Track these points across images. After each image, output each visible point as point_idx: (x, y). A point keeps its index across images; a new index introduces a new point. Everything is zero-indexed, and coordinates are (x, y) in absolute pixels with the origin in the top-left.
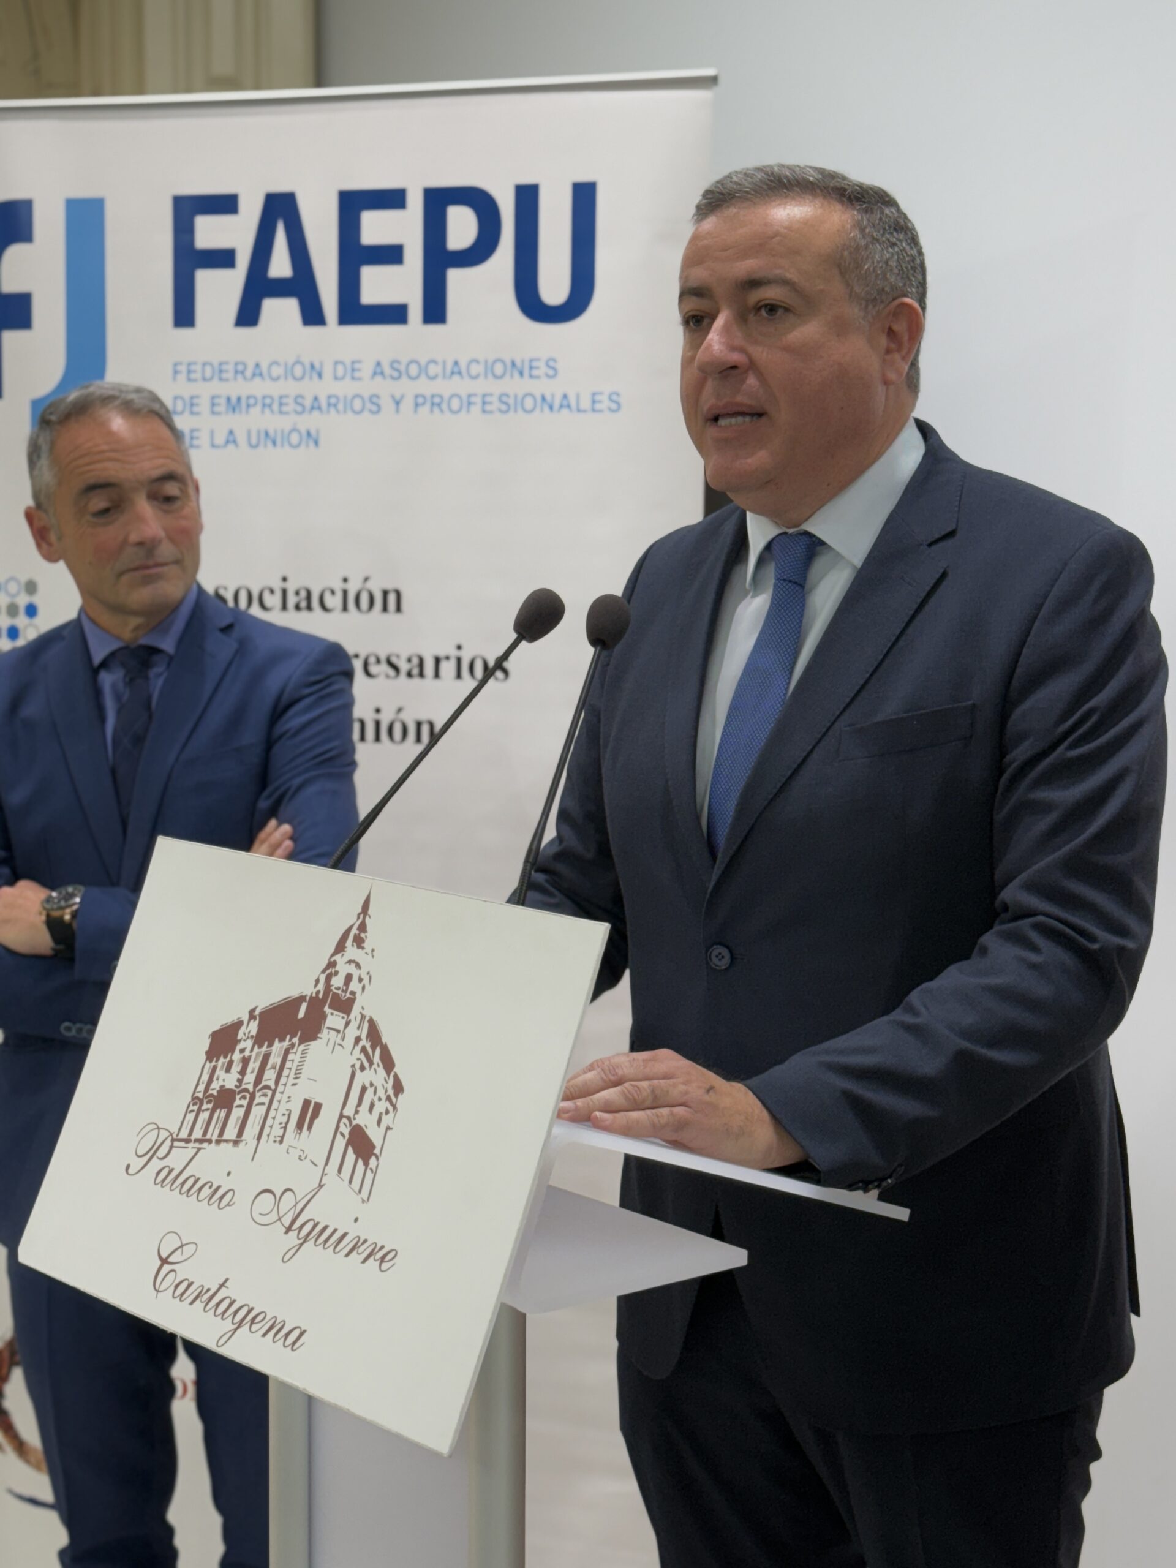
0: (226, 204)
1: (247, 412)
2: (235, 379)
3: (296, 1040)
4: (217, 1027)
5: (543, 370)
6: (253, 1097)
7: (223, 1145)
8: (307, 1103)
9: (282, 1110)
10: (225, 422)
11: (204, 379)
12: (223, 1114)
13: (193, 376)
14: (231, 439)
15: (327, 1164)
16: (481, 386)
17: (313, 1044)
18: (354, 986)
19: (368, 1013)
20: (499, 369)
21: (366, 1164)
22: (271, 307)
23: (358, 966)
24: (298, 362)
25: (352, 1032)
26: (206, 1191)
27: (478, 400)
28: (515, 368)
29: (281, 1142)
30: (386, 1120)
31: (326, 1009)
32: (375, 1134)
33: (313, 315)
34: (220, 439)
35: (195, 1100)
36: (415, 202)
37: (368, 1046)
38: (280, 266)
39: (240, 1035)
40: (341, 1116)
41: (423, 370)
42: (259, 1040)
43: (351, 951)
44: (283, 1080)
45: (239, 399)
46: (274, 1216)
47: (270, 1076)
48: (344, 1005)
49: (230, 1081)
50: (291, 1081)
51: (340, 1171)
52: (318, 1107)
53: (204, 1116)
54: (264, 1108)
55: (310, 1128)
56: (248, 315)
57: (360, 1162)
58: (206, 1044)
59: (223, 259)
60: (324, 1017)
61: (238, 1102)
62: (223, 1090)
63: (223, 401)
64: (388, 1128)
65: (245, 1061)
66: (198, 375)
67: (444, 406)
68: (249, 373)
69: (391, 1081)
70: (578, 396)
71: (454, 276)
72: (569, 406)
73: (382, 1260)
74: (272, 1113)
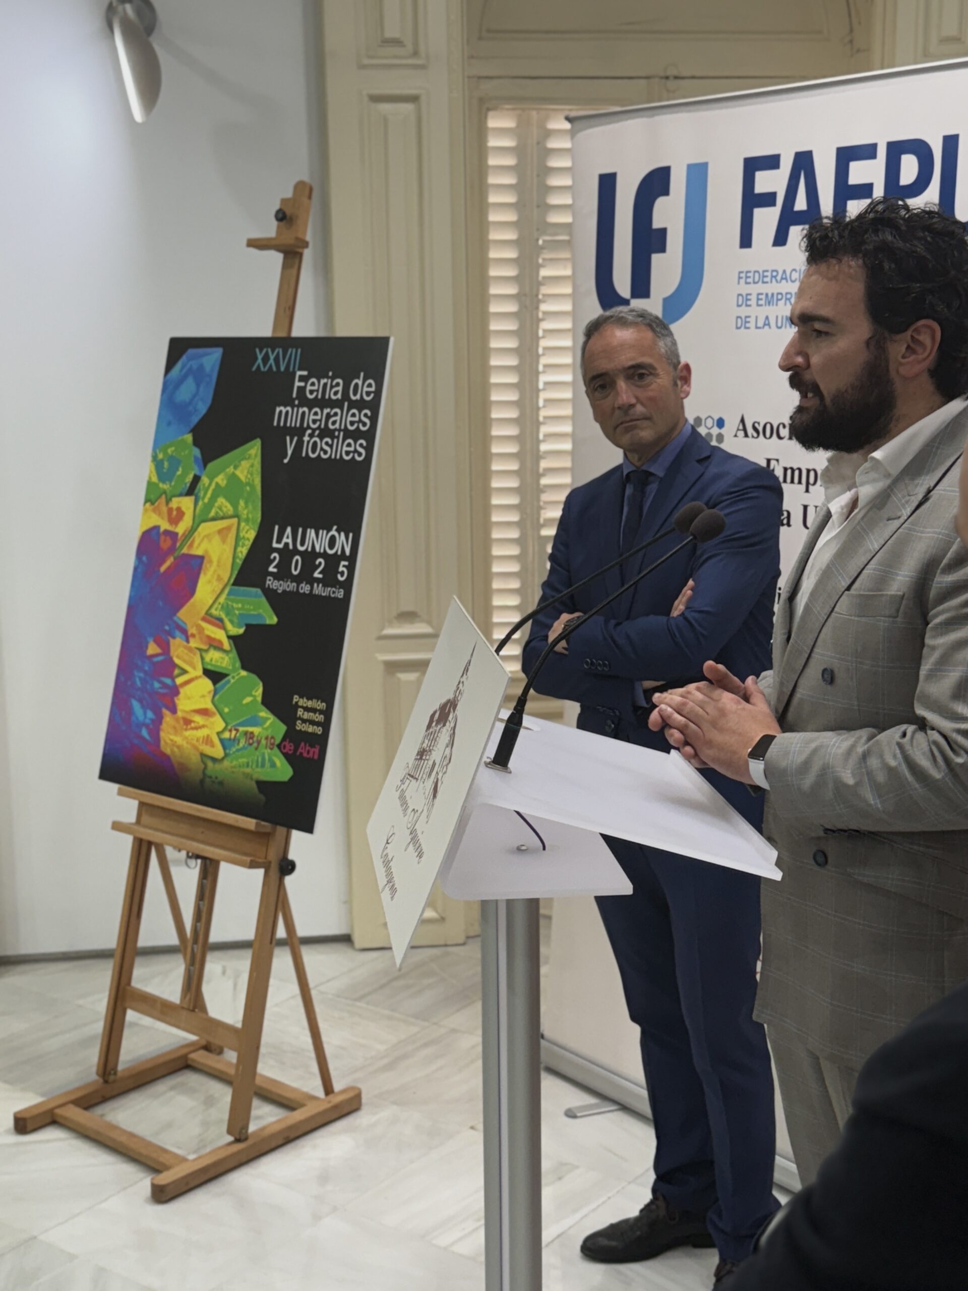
0: (772, 162)
1: (777, 305)
2: (771, 282)
10: (765, 312)
11: (755, 283)
13: (748, 280)
14: (767, 324)
22: (793, 232)
34: (761, 323)
36: (882, 152)
38: (801, 204)
45: (773, 295)
56: (780, 238)
59: (768, 199)
63: (763, 297)
66: (752, 279)
68: (779, 278)
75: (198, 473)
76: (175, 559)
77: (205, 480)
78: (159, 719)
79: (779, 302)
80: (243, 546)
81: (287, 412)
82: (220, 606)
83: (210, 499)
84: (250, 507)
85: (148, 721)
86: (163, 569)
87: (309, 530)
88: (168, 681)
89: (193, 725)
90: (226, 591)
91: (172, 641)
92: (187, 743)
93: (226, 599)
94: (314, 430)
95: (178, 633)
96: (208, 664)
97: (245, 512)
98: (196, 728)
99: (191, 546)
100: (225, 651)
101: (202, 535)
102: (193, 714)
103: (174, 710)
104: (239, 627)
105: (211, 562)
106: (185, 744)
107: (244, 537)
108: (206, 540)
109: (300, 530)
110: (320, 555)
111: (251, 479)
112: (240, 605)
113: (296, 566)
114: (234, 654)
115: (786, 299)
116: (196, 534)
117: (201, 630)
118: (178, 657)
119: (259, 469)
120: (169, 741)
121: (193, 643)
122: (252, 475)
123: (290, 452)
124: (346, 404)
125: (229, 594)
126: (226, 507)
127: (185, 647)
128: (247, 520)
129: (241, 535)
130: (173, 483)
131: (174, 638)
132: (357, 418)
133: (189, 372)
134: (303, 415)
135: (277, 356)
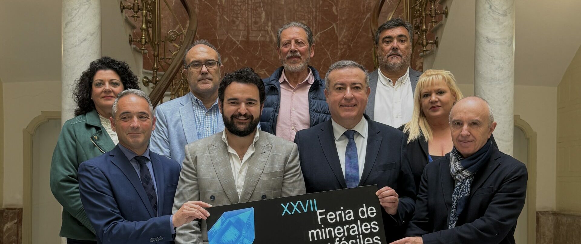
81: (317, 233)
124: (359, 221)
132: (369, 227)
133: (230, 224)
134: (330, 232)
135: (299, 204)
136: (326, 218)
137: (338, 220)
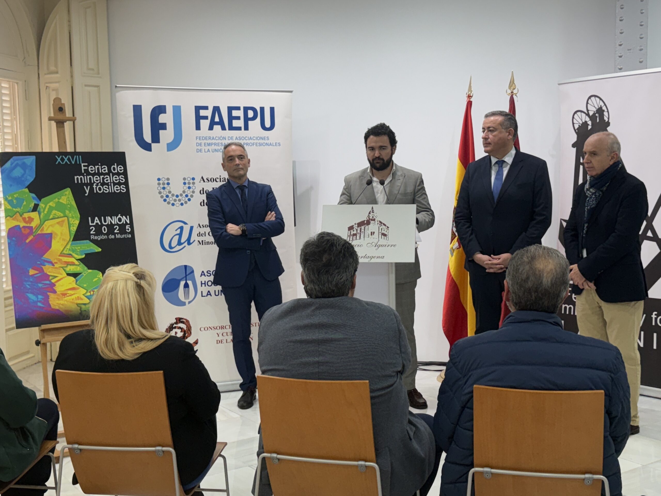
0: (206, 108)
2: (209, 140)
3: (366, 225)
4: (349, 227)
5: (266, 139)
6: (360, 234)
7: (357, 240)
8: (371, 232)
9: (367, 233)
10: (207, 148)
11: (203, 140)
12: (355, 236)
13: (200, 139)
14: (209, 151)
15: (379, 238)
16: (255, 141)
17: (369, 226)
18: (374, 217)
19: (379, 220)
20: (258, 138)
21: (386, 236)
22: (215, 127)
23: (374, 215)
24: (221, 137)
25: (376, 223)
26: (356, 246)
27: (255, 144)
28: (261, 138)
29: (369, 237)
30: (387, 231)
31: (370, 221)
32: (386, 233)
33: (223, 128)
34: (206, 151)
35: (348, 236)
36: (242, 109)
37: (380, 224)
38: (217, 119)
39: (354, 227)
40: (379, 233)
41: (245, 138)
42: (358, 227)
43: (372, 213)
44: (365, 230)
46: (372, 245)
47: (363, 230)
48: (374, 220)
49: (355, 232)
50: (367, 230)
51: (382, 238)
52: (374, 233)
53: (351, 238)
54: (363, 235)
55: (373, 234)
56: (211, 128)
57: (385, 237)
58: (348, 229)
59: (206, 118)
60: (370, 222)
61: (357, 234)
62: (353, 234)
63: (207, 144)
64: (388, 232)
65: (357, 230)
66: (201, 139)
67: (249, 145)
68: (211, 139)
69: (386, 227)
70: (273, 143)
71: (250, 123)
72: (271, 145)
73: (394, 246)
74: (365, 235)
75: (36, 203)
76: (34, 236)
77: (42, 205)
78: (47, 298)
79: (212, 145)
80: (73, 226)
81: (81, 178)
82: (68, 250)
83: (47, 212)
84: (73, 212)
85: (39, 300)
86: (27, 241)
87: (107, 217)
88: (48, 282)
89: (68, 295)
90: (70, 243)
91: (43, 267)
92: (67, 302)
93: (70, 246)
94: (98, 184)
95: (46, 263)
96: (69, 271)
97: (70, 214)
98: (71, 296)
99: (43, 230)
100: (76, 265)
101: (48, 226)
102: (66, 291)
103: (55, 292)
104: (82, 255)
105: (56, 234)
106: (66, 303)
107: (73, 224)
108: (50, 227)
109: (102, 218)
110: (115, 225)
111: (69, 202)
112: (79, 248)
113: (105, 230)
114: (82, 265)
115: (215, 145)
116: (44, 225)
117: (60, 260)
118: (50, 272)
119: (73, 199)
120: (55, 304)
121: (56, 266)
122: (69, 201)
123: (87, 191)
124: (111, 174)
125: (71, 245)
126: (58, 214)
127: (52, 268)
128: (73, 217)
129: (71, 223)
130: (22, 208)
131: (44, 265)
132: (118, 178)
133: (17, 165)
134: (90, 178)
135: (69, 158)
136: (88, 169)
137: (97, 172)
